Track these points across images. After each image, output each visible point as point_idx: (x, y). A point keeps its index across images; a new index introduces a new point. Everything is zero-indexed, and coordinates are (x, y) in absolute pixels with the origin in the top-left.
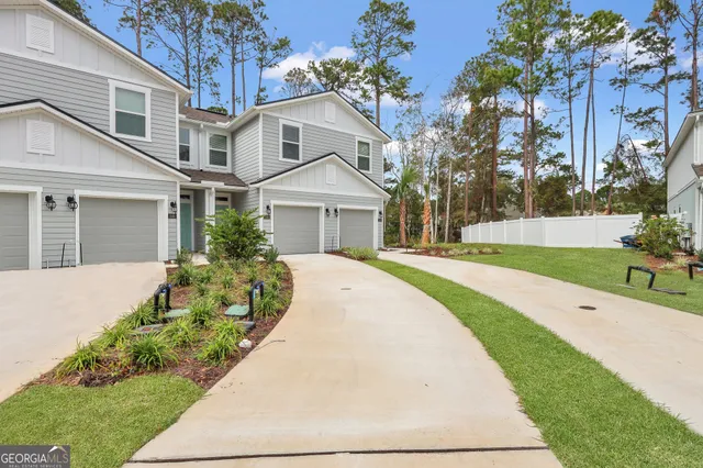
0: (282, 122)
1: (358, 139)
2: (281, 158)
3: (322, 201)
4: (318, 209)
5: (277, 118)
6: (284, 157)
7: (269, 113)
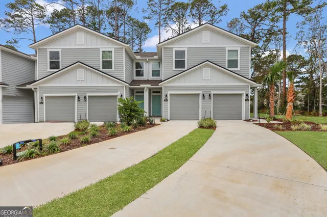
0: (174, 49)
1: (227, 49)
2: (174, 69)
3: (200, 90)
4: (198, 95)
5: (172, 48)
6: (176, 68)
7: (167, 46)
